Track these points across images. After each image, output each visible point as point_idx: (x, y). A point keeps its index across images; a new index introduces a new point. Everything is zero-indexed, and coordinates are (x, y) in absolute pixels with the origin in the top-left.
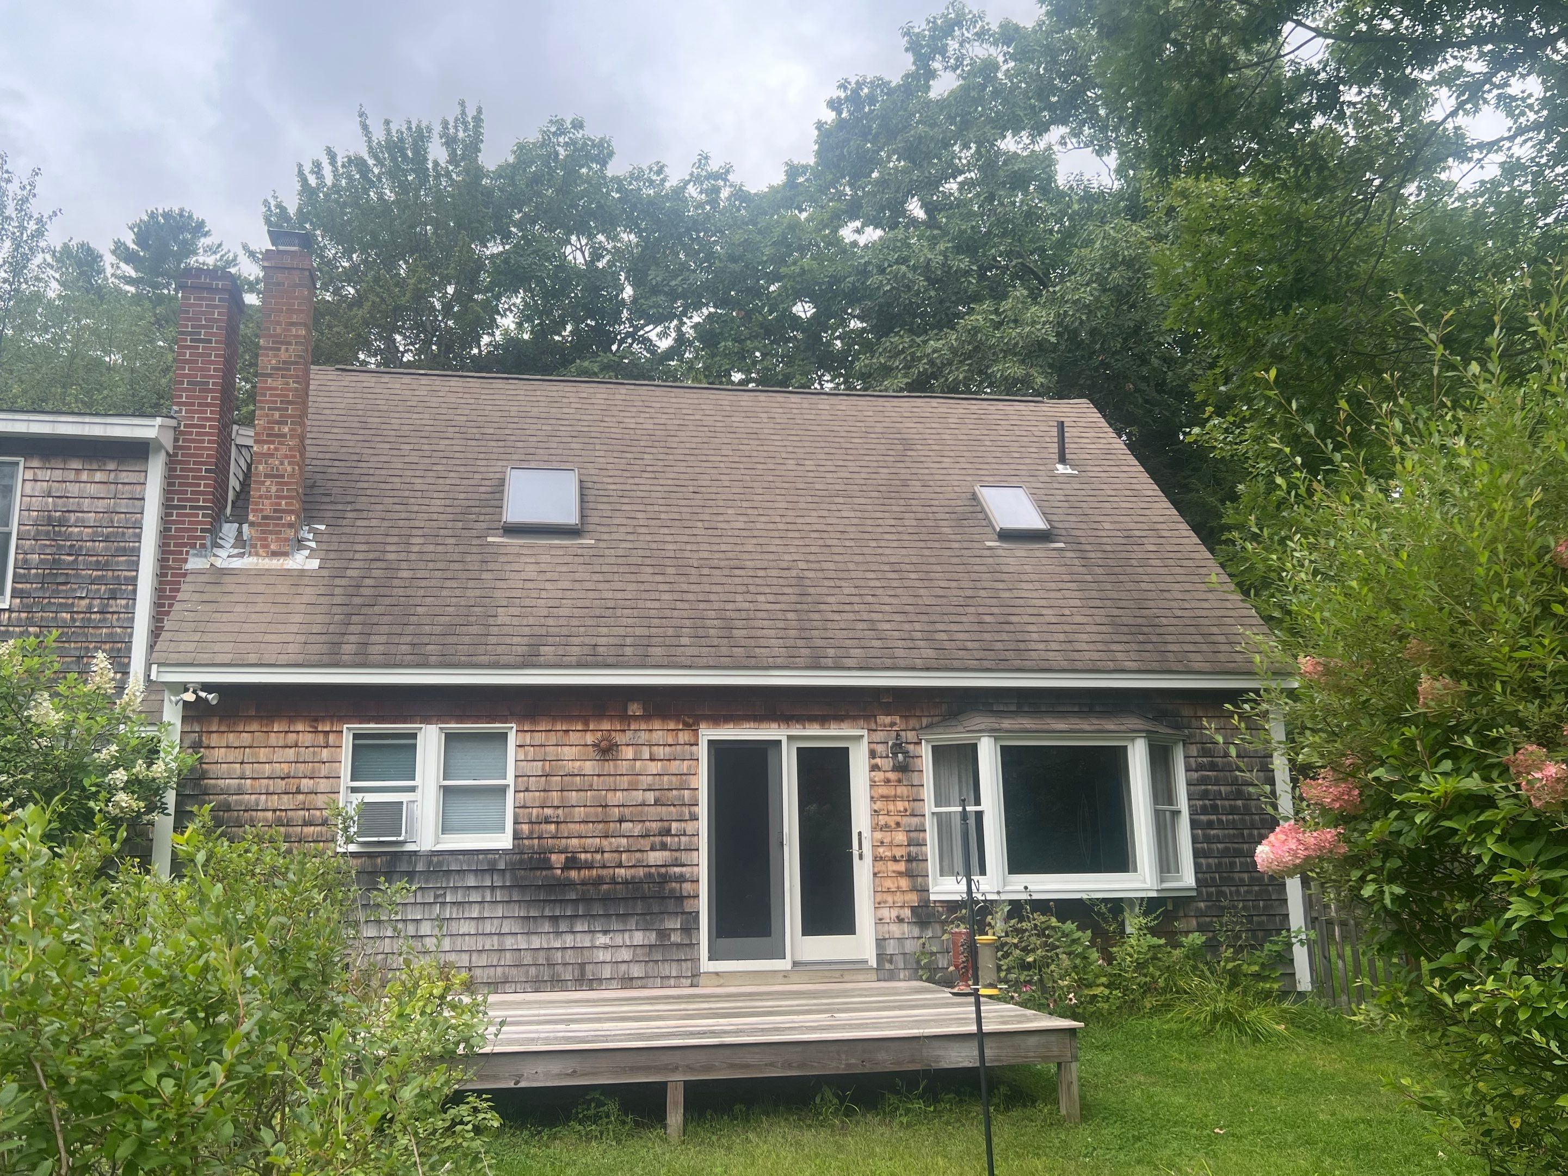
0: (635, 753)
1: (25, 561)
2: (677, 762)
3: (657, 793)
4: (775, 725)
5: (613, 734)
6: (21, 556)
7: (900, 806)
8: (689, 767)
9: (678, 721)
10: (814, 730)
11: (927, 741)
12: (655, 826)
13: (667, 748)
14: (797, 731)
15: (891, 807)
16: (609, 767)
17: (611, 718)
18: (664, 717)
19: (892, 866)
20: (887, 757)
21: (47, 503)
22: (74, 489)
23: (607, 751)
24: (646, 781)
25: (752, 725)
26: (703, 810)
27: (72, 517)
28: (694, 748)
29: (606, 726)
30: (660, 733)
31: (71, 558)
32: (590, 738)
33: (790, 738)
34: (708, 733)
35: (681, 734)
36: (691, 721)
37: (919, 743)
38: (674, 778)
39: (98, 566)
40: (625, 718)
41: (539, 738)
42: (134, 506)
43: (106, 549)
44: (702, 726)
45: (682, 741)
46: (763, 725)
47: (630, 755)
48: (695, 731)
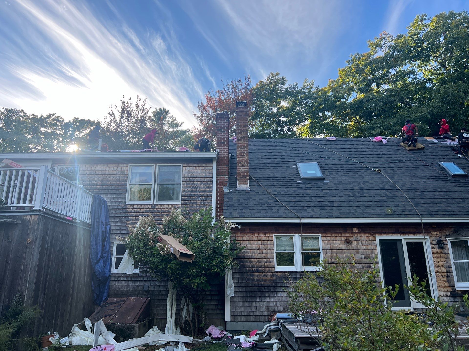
1: (184, 191)
2: (370, 246)
3: (365, 255)
4: (399, 235)
5: (350, 237)
6: (183, 190)
7: (443, 260)
8: (374, 248)
9: (369, 234)
10: (412, 236)
11: (449, 240)
12: (365, 265)
13: (367, 242)
14: (406, 237)
15: (439, 260)
16: (350, 247)
17: (349, 233)
18: (365, 232)
19: (442, 279)
20: (436, 245)
21: (189, 176)
22: (195, 171)
23: (348, 242)
24: (361, 252)
25: (392, 235)
26: (380, 260)
27: (195, 179)
28: (375, 242)
29: (347, 235)
30: (364, 237)
31: (195, 190)
32: (343, 239)
33: (404, 239)
34: (379, 237)
35: (370, 237)
36: (373, 234)
37: (446, 240)
38: (369, 251)
39: (202, 192)
40: (353, 233)
41: (328, 238)
42: (210, 176)
43: (204, 187)
44: (377, 235)
45: (371, 240)
46: (395, 235)
47: (356, 244)
48: (375, 237)
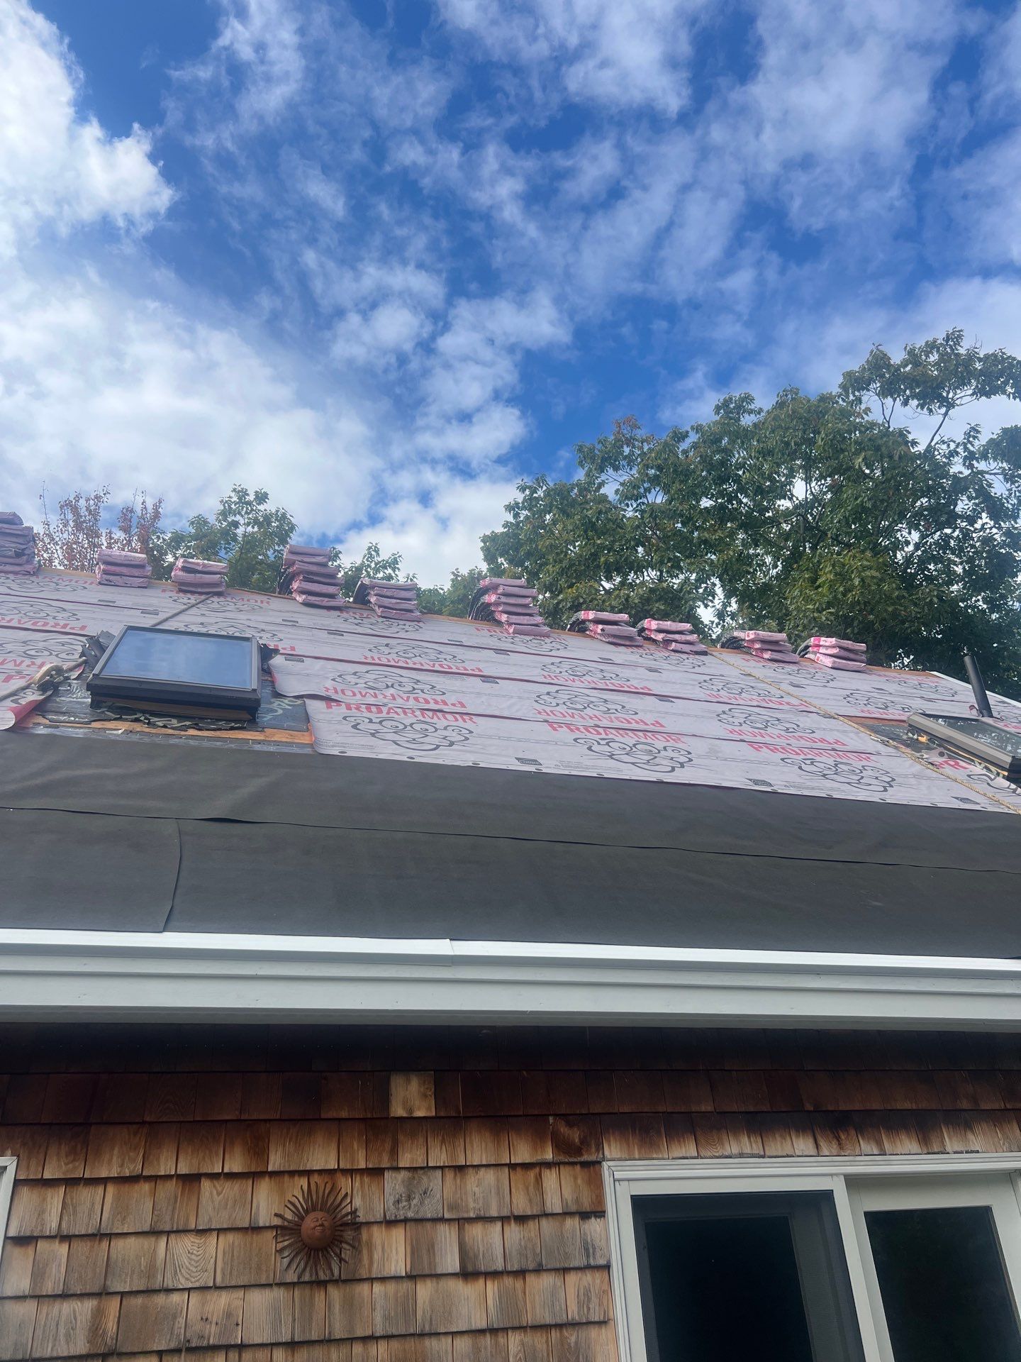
0: (415, 1252)
2: (547, 1280)
4: (803, 1144)
5: (344, 1184)
8: (585, 1298)
9: (539, 1136)
13: (514, 1232)
17: (338, 1129)
18: (498, 1123)
25: (744, 1144)
28: (594, 1225)
29: (322, 1157)
30: (489, 1177)
32: (267, 1204)
33: (852, 1182)
34: (631, 1176)
35: (550, 1179)
36: (575, 1135)
38: (539, 1340)
40: (381, 1128)
41: (94, 1208)
44: (611, 1149)
45: (554, 1203)
46: (775, 1146)
47: (397, 1262)
48: (593, 1167)
